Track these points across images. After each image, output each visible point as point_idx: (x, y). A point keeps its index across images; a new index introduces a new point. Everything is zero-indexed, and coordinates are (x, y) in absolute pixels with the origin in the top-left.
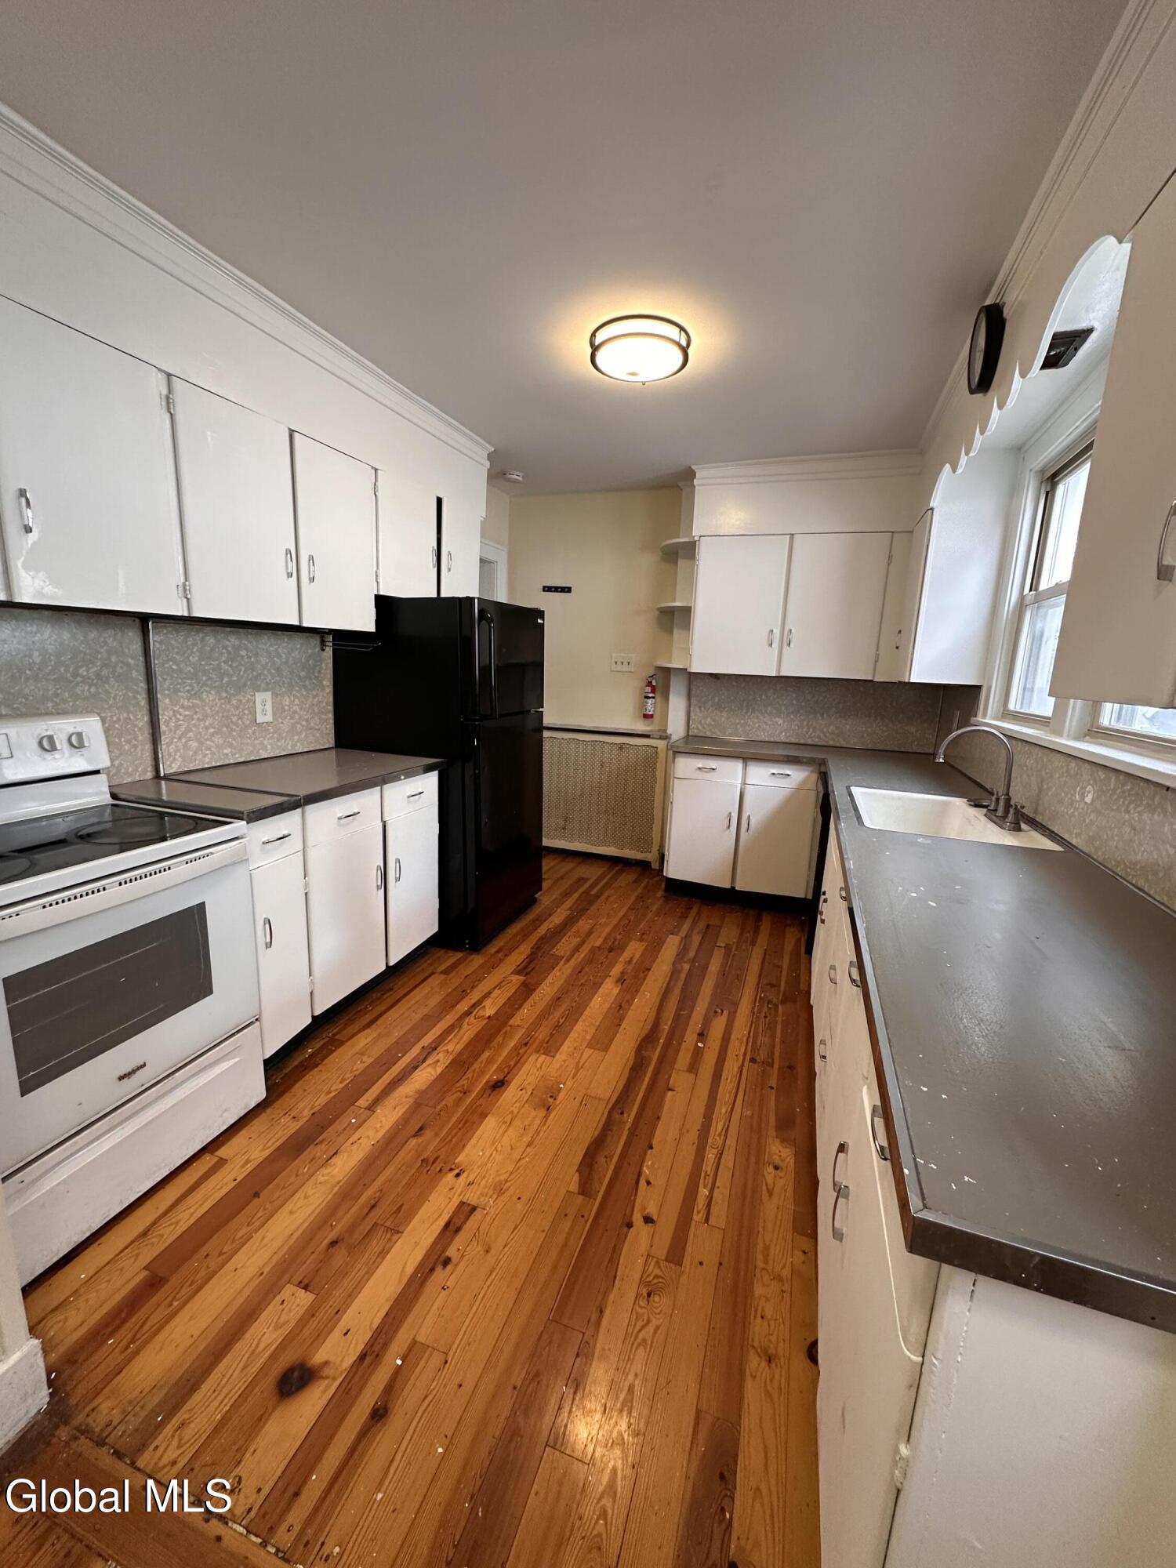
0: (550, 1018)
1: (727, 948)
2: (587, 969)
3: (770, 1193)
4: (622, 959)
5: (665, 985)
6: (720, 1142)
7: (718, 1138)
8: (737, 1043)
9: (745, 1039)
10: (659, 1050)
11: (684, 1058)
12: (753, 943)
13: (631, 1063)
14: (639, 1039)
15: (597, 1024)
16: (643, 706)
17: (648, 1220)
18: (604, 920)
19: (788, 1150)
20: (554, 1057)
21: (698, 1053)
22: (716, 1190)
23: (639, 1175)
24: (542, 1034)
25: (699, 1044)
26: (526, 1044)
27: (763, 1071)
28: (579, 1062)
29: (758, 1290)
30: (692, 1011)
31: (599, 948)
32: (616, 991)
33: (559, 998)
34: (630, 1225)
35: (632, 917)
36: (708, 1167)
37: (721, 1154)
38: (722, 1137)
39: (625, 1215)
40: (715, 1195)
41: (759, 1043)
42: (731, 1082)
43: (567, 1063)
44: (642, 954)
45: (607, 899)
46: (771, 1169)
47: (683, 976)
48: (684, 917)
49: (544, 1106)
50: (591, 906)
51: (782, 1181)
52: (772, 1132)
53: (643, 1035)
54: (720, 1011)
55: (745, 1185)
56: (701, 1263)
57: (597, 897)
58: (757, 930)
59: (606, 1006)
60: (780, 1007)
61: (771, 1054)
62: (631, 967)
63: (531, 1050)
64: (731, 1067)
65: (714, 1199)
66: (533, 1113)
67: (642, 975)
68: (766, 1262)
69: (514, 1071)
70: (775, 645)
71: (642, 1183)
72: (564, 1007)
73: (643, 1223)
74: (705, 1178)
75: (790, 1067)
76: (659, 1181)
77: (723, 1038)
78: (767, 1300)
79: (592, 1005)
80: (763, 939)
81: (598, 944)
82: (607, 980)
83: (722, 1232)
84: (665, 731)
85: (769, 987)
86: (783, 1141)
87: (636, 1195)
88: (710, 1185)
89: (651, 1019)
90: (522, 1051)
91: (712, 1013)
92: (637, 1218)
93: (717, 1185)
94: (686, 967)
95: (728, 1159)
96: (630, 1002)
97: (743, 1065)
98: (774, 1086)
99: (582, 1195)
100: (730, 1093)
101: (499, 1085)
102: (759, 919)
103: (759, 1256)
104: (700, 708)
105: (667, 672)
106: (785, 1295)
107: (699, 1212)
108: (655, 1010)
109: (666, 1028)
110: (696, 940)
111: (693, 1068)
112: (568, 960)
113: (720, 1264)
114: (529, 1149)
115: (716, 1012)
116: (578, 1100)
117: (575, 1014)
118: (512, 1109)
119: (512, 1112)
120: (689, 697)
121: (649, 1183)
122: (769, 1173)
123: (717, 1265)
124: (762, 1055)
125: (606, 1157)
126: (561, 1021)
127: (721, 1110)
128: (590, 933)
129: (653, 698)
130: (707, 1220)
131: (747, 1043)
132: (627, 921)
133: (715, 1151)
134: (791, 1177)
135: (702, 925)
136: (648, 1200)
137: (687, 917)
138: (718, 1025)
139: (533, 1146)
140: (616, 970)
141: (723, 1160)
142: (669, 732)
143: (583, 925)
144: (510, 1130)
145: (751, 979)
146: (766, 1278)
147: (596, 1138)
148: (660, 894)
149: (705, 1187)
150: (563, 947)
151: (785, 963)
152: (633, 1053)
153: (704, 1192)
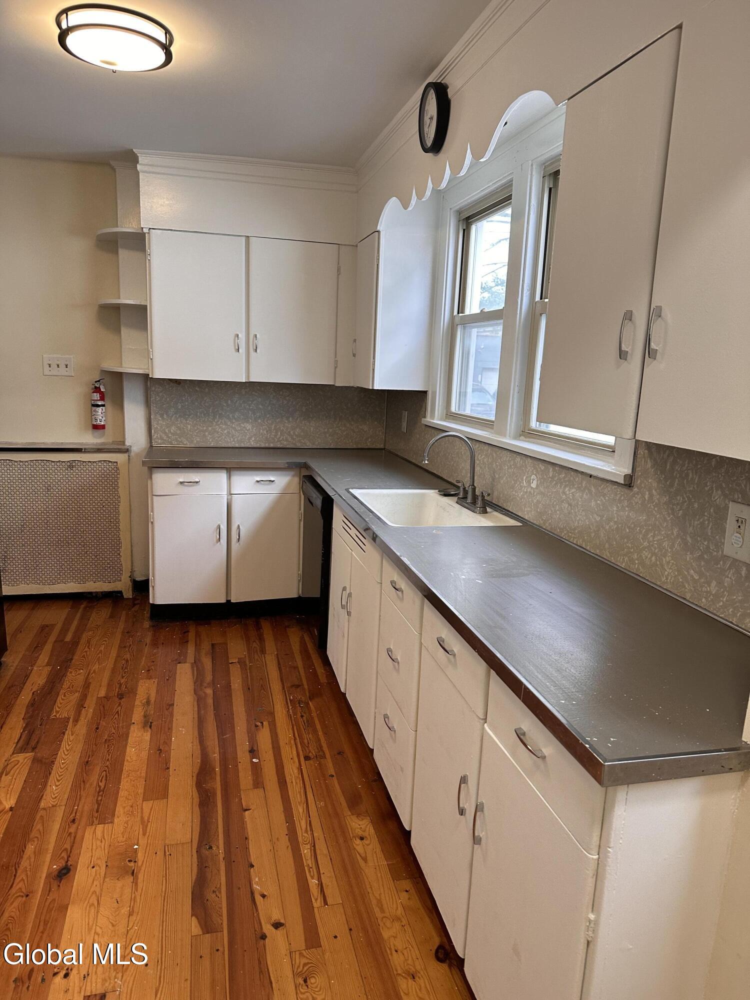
0: (87, 786)
1: (241, 662)
2: (103, 723)
3: (365, 860)
4: (137, 703)
5: (196, 716)
6: (308, 836)
7: (306, 835)
8: (287, 748)
9: (293, 742)
10: (218, 778)
11: (245, 778)
12: (263, 651)
13: (197, 800)
14: (195, 775)
15: (144, 775)
16: (92, 415)
17: (277, 925)
18: (96, 667)
19: (364, 821)
20: (112, 822)
21: (256, 770)
22: (322, 876)
23: (252, 893)
24: (87, 804)
25: (254, 760)
26: (74, 821)
27: (320, 764)
28: (142, 818)
29: (386, 934)
30: (234, 732)
31: (107, 697)
32: (147, 736)
33: (87, 762)
34: (264, 937)
35: (128, 656)
36: (308, 861)
37: (314, 846)
38: (309, 833)
39: (255, 931)
40: (323, 882)
41: (306, 741)
42: (296, 783)
43: (129, 823)
44: (157, 691)
45: (89, 642)
46: (358, 841)
47: (210, 701)
48: (184, 642)
49: (127, 872)
50: (73, 654)
51: (371, 847)
52: (347, 812)
53: (196, 771)
54: (259, 724)
55: (343, 861)
56: (336, 937)
57: (75, 643)
58: (261, 639)
59: (144, 755)
60: (310, 703)
61: (320, 747)
62: (152, 707)
63: (83, 823)
64: (291, 771)
65: (324, 885)
66: (119, 884)
67: (167, 713)
68: (382, 911)
69: (75, 851)
70: (242, 350)
71: (258, 898)
72: (97, 769)
73: (274, 930)
74: (310, 872)
75: (339, 753)
76: (271, 889)
77: (273, 748)
78: (395, 937)
79: (127, 758)
80: (270, 645)
81: (102, 693)
82: (132, 728)
83: (341, 906)
84: (123, 443)
85: (294, 688)
86: (358, 815)
87: (257, 910)
88: (315, 873)
89: (198, 752)
90: (72, 830)
91: (253, 728)
92: (268, 929)
93: (321, 872)
94: (209, 691)
95: (322, 848)
96: (168, 742)
97: (300, 765)
98: (334, 774)
99: (208, 933)
100: (300, 792)
101: (64, 873)
102: (258, 627)
103: (377, 910)
104: (162, 416)
105: (118, 377)
106: (405, 927)
107: (316, 900)
108: (197, 742)
109: (216, 756)
110: (207, 662)
111: (258, 783)
112: (76, 721)
113: (351, 930)
114: (133, 918)
115: (257, 726)
116: (160, 854)
117: (114, 771)
118: (92, 890)
119: (94, 892)
120: (148, 403)
121: (264, 896)
122: (358, 845)
123: (348, 931)
124: (313, 752)
125: (214, 892)
126: (102, 785)
127: (299, 810)
128: (87, 685)
129: (103, 406)
130: (326, 903)
131: (296, 745)
132: (124, 662)
133: (309, 846)
134: (375, 841)
135: (206, 646)
136: (270, 911)
137: (187, 642)
138: (264, 738)
139: (135, 914)
140: (137, 715)
141: (318, 852)
142: (128, 443)
143: (75, 677)
144: (101, 909)
145: (276, 686)
146: (388, 923)
147: (196, 879)
148: (147, 624)
149: (313, 878)
150: (64, 706)
151: (300, 664)
152: (194, 789)
153: (313, 882)
